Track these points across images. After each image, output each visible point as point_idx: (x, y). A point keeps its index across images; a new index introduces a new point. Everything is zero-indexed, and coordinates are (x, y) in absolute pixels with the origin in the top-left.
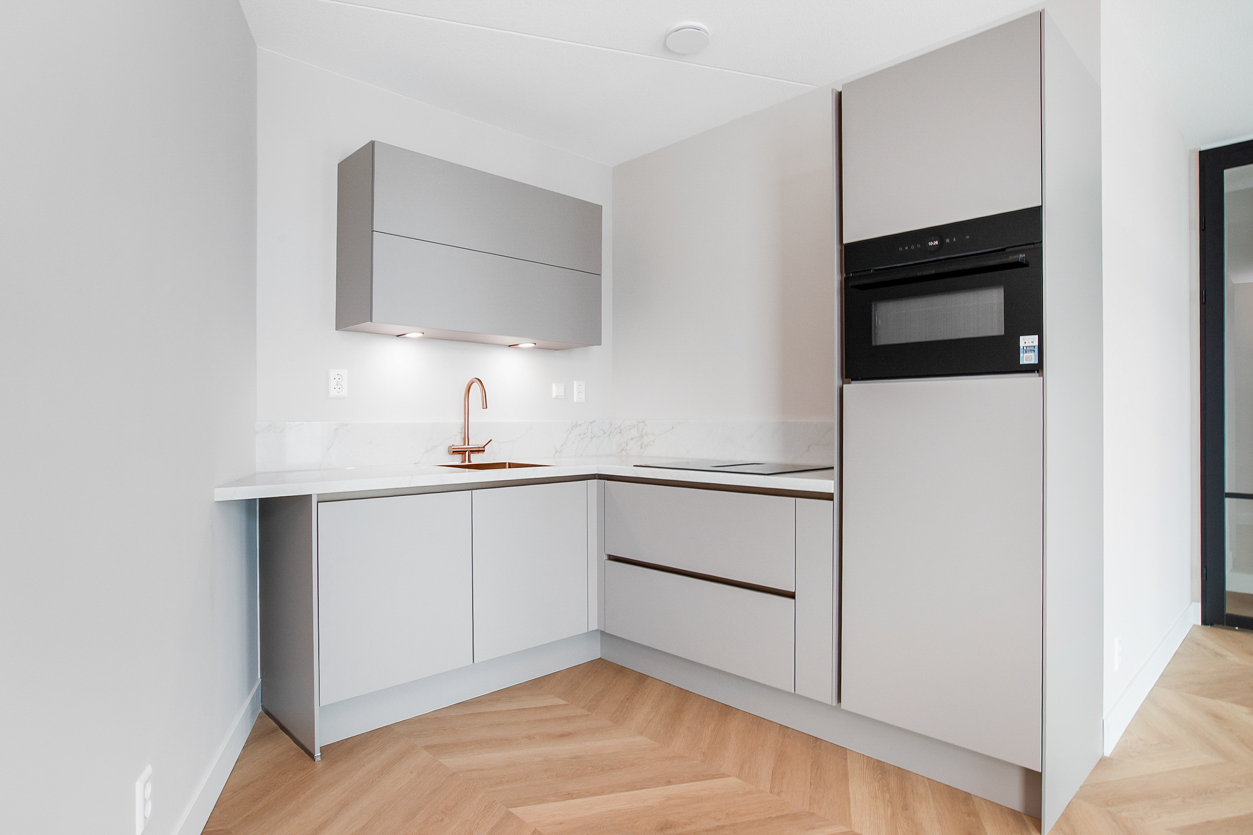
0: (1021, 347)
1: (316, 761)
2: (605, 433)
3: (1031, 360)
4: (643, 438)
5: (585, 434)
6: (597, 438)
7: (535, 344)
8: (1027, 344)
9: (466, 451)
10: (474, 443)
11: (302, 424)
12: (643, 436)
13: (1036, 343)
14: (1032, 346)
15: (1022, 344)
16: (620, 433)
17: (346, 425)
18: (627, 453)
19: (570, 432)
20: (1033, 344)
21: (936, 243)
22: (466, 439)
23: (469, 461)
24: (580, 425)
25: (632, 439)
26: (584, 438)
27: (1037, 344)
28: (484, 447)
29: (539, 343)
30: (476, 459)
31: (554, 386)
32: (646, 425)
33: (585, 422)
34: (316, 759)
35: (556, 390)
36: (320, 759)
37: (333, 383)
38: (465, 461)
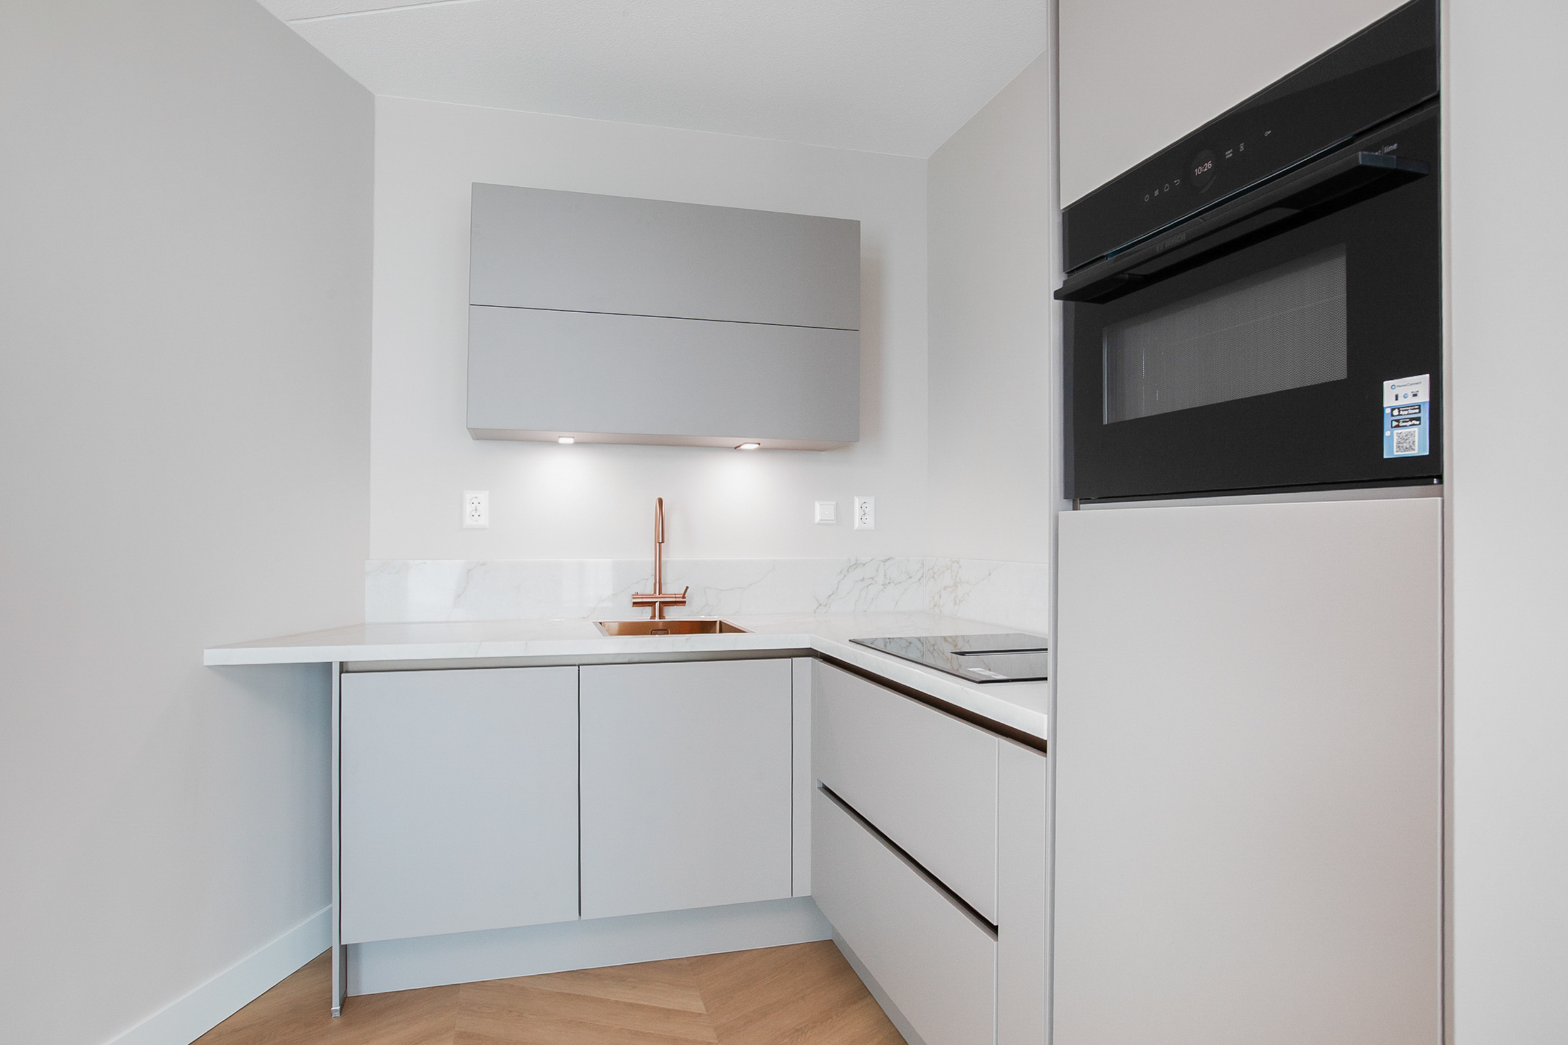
0: (1388, 411)
1: (333, 1016)
2: (911, 577)
3: (1411, 448)
4: (957, 587)
5: (872, 578)
6: (895, 585)
7: (759, 444)
8: (1402, 402)
9: (657, 602)
10: (672, 589)
11: (425, 563)
12: (957, 584)
13: (1424, 397)
14: (1412, 406)
15: (1388, 401)
16: (933, 577)
17: (483, 565)
18: (940, 610)
19: (845, 576)
20: (1416, 400)
21: (1209, 165)
22: (659, 583)
23: (661, 616)
24: (864, 565)
25: (945, 588)
26: (871, 584)
27: (1427, 399)
28: (684, 597)
29: (765, 442)
30: (674, 614)
31: (817, 505)
32: (960, 567)
33: (872, 560)
34: (333, 1014)
35: (821, 511)
36: (339, 1015)
37: (469, 508)
38: (655, 616)
